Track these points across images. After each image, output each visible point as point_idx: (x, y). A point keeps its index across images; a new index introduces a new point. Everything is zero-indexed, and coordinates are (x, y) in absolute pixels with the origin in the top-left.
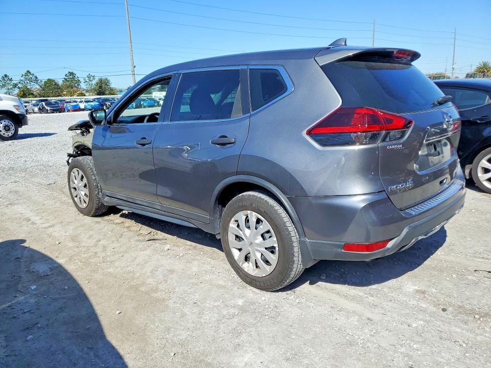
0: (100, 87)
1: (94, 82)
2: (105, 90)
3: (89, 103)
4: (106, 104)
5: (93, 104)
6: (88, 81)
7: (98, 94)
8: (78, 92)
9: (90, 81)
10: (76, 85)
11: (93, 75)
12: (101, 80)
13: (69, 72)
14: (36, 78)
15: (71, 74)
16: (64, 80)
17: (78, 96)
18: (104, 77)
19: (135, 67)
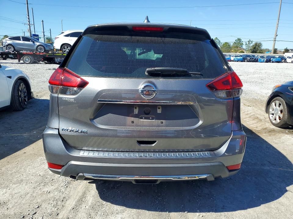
0: (255, 48)
1: (251, 45)
2: (257, 51)
3: (237, 57)
4: (247, 59)
5: (239, 58)
6: (248, 44)
7: (252, 52)
8: (240, 50)
9: (249, 44)
10: (240, 46)
11: (252, 41)
12: (256, 44)
13: (238, 39)
14: (220, 41)
15: (239, 39)
16: (234, 43)
17: (239, 53)
18: (259, 42)
19: (277, 35)
